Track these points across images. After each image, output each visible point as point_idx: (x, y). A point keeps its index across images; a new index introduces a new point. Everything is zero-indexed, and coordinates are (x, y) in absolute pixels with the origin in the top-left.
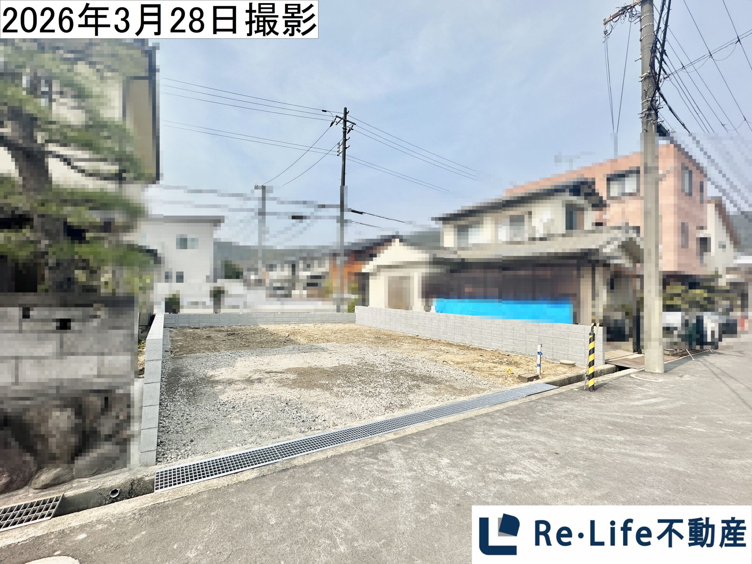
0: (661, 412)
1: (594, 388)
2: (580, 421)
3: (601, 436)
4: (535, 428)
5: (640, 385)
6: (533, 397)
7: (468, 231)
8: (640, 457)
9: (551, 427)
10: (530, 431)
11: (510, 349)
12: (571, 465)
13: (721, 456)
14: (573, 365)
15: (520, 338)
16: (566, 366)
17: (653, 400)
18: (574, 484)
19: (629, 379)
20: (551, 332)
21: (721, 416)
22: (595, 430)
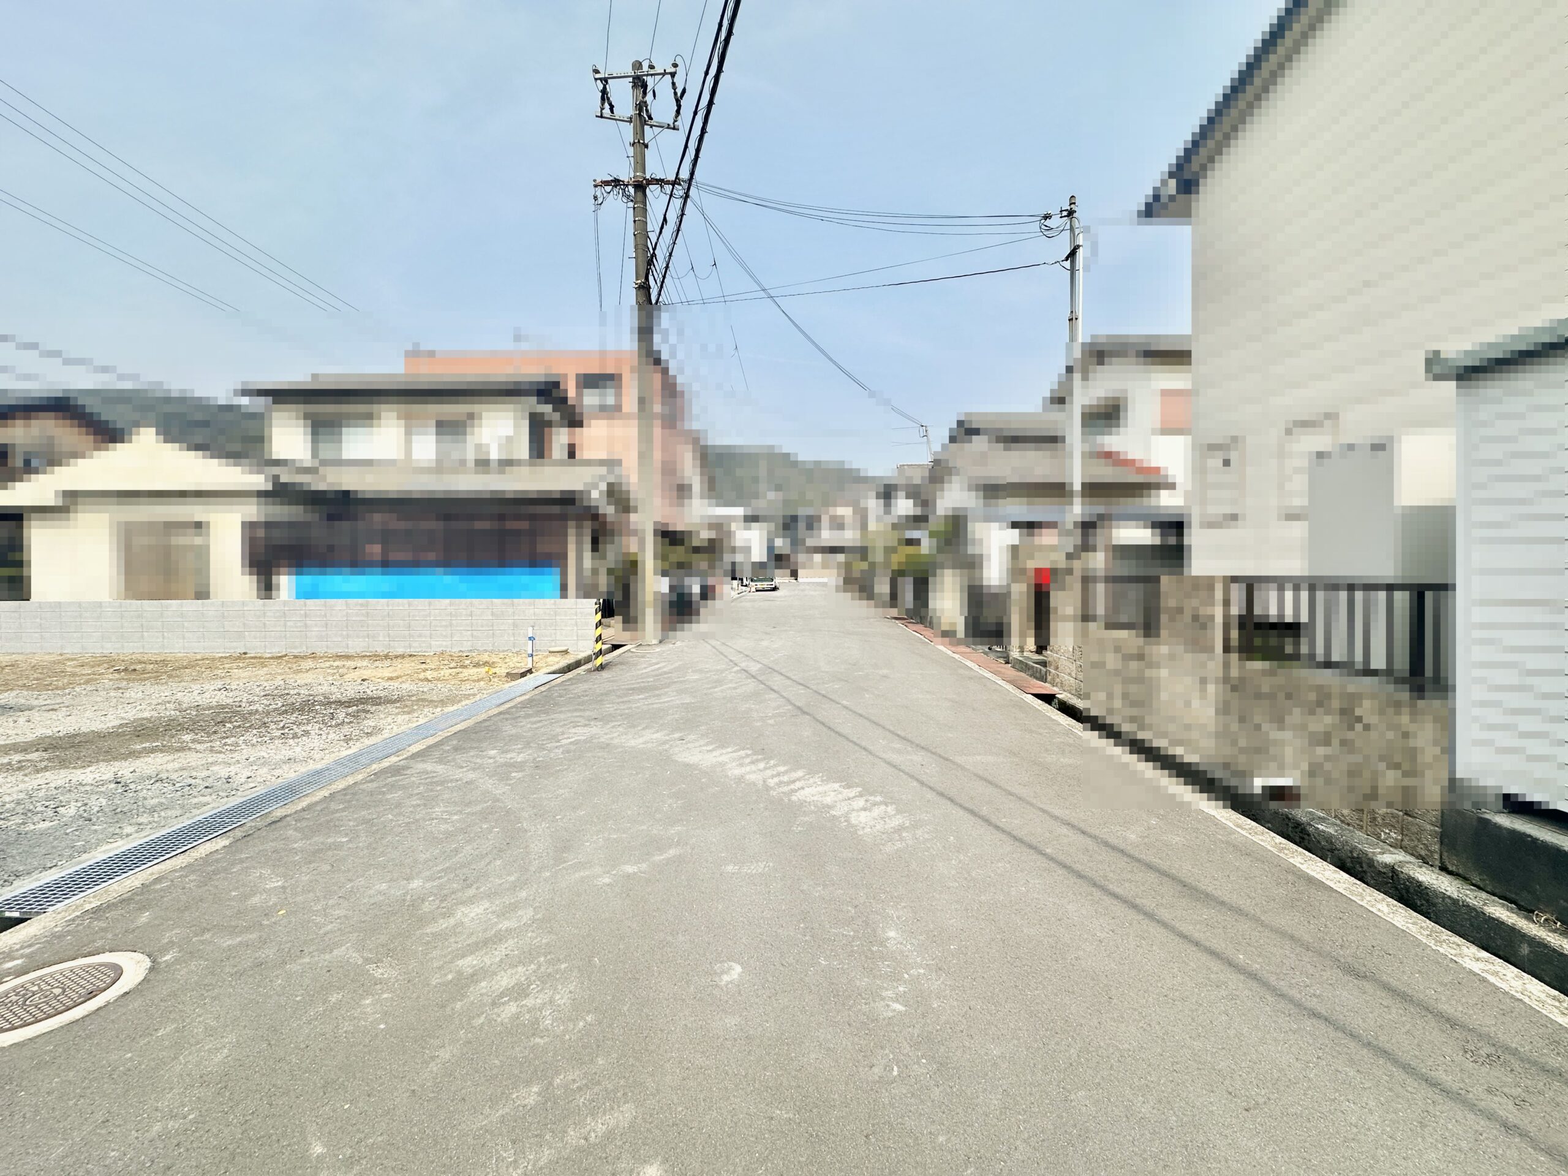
0: (666, 673)
1: (602, 667)
2: (602, 694)
3: (625, 699)
4: (563, 709)
5: (643, 657)
6: (542, 689)
7: (341, 434)
8: (660, 703)
9: (578, 705)
10: (561, 712)
11: (466, 647)
12: (612, 721)
13: (710, 688)
14: (566, 652)
15: (482, 626)
16: (558, 654)
17: (657, 666)
18: (621, 729)
19: (630, 654)
20: (532, 611)
21: (707, 666)
22: (619, 697)
